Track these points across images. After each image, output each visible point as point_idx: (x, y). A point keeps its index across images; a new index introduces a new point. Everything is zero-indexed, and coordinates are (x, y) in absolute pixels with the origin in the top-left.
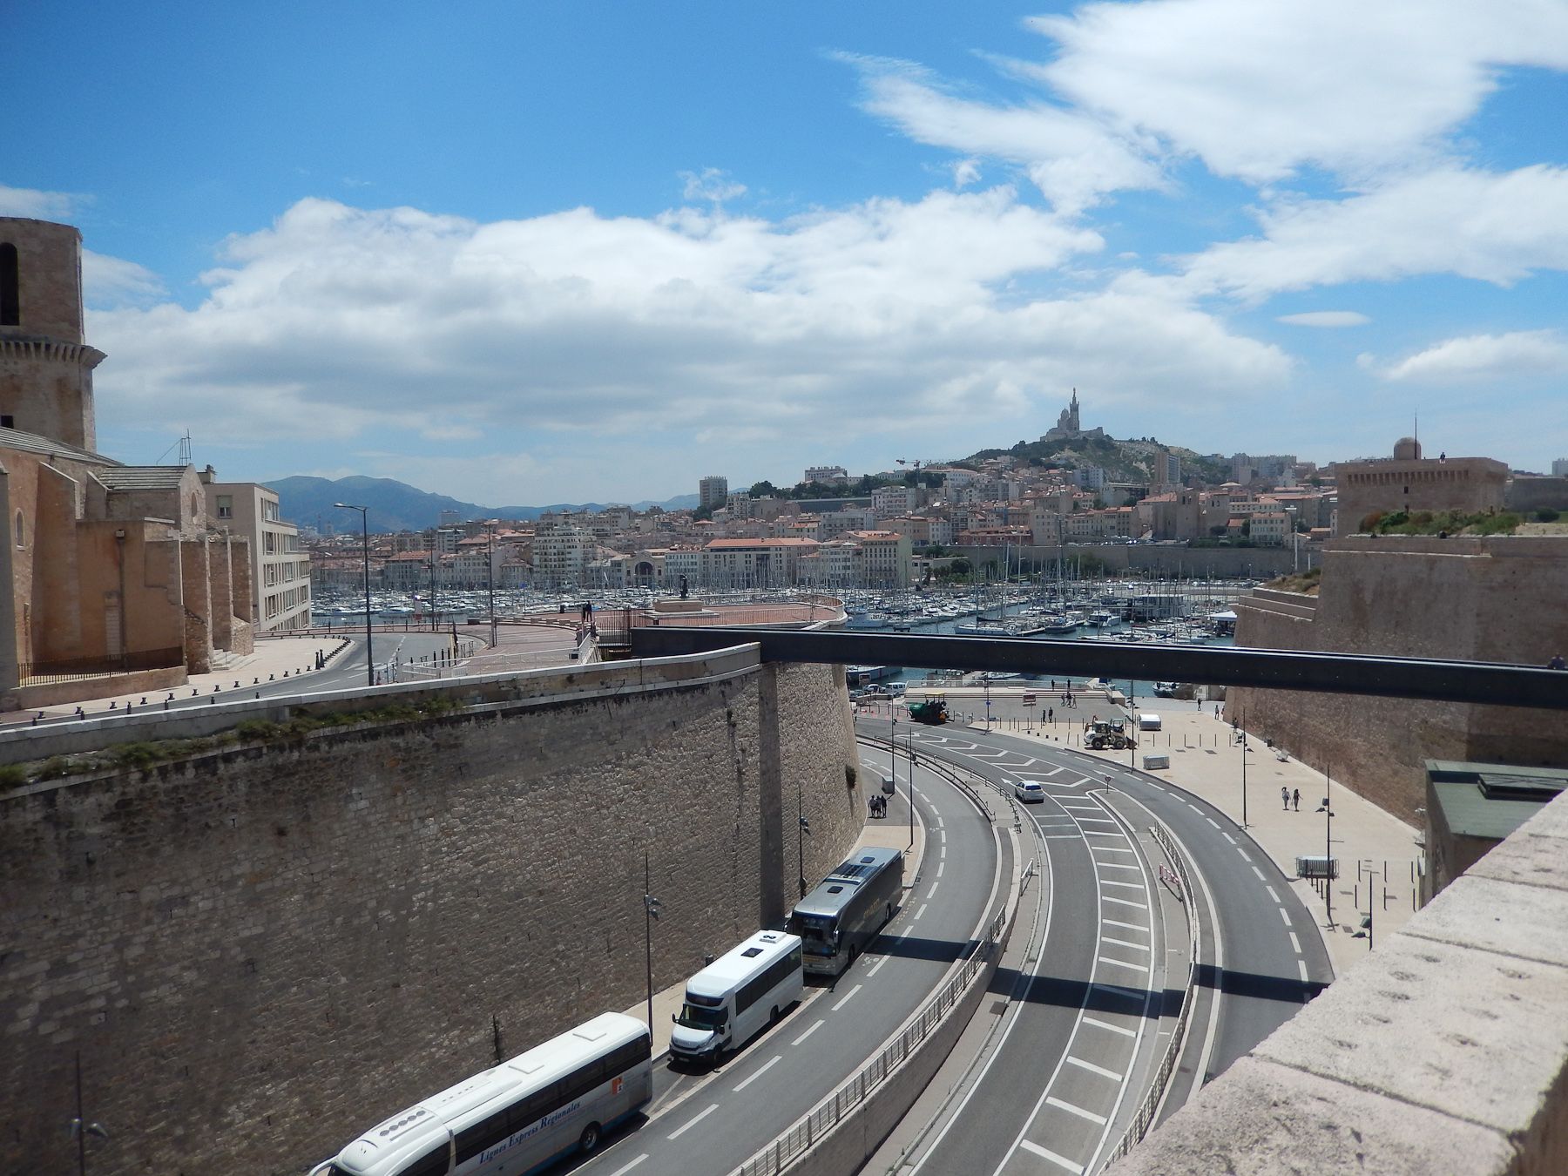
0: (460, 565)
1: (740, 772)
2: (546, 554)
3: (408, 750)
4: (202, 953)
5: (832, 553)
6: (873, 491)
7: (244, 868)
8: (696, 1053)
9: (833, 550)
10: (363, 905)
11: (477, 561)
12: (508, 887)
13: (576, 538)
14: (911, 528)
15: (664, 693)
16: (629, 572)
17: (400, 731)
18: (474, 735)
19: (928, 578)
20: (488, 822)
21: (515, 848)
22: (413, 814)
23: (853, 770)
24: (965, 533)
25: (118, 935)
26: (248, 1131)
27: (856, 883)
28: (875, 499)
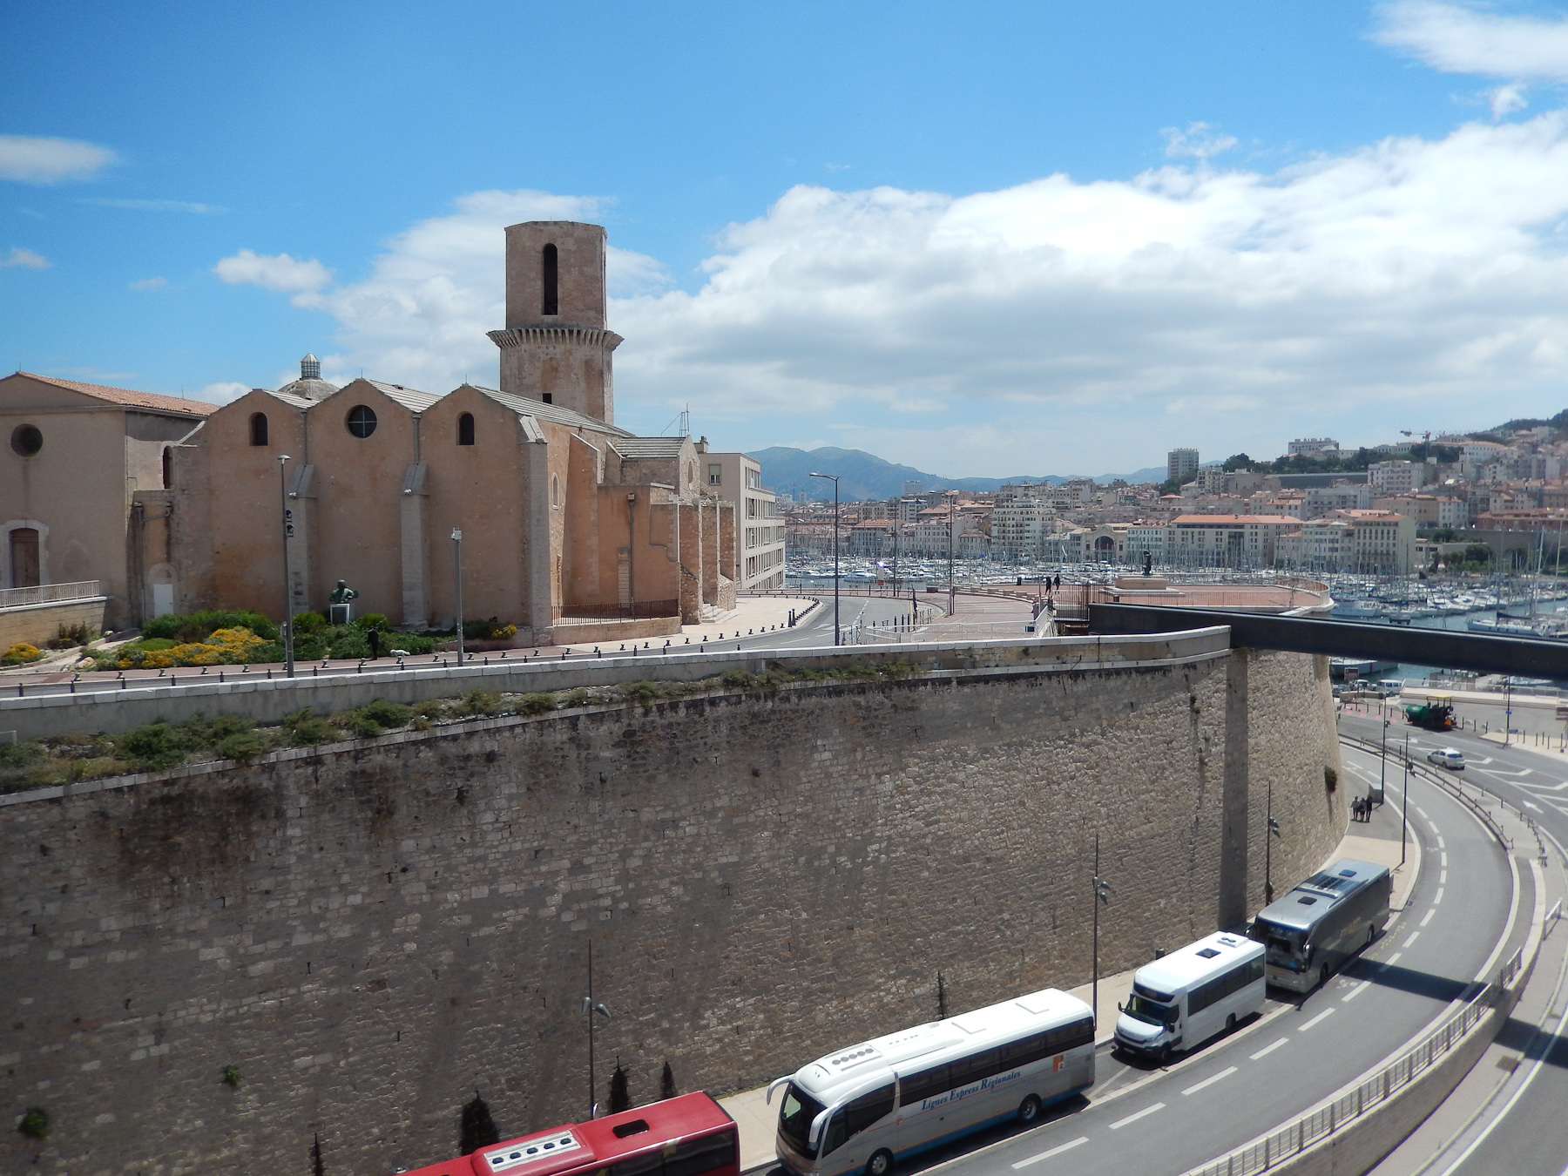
0: (921, 534)
1: (1202, 763)
2: (1004, 525)
3: (868, 708)
4: (687, 872)
5: (1317, 533)
6: (1370, 466)
7: (723, 802)
8: (1143, 1046)
9: (1319, 530)
10: (823, 849)
11: (936, 531)
12: (957, 850)
13: (1036, 510)
14: (1417, 507)
15: (1123, 673)
16: (1088, 546)
17: (862, 690)
18: (930, 700)
19: (1436, 564)
20: (940, 785)
21: (964, 814)
22: (870, 769)
23: (1333, 772)
24: (1486, 515)
25: (621, 847)
26: (721, 1035)
27: (1333, 897)
28: (1372, 474)
